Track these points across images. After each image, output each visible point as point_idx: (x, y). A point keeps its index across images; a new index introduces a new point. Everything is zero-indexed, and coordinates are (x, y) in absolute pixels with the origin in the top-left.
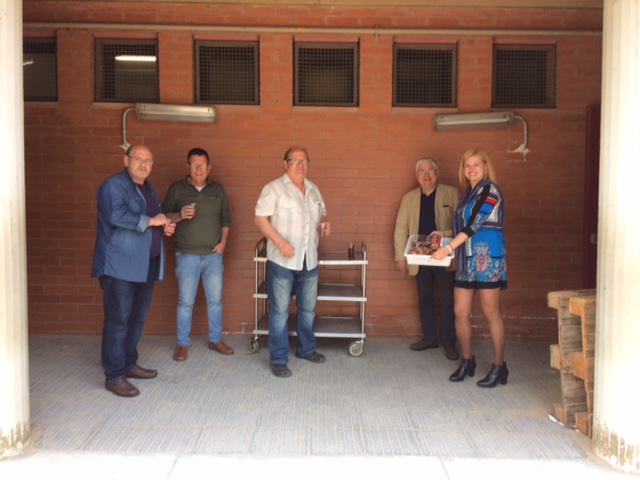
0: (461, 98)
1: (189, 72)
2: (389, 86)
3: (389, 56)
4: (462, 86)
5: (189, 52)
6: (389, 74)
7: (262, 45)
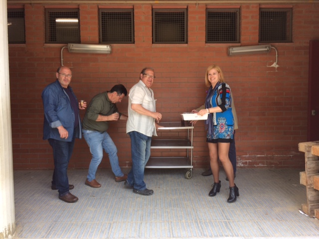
0: (242, 37)
1: (96, 26)
2: (204, 32)
3: (204, 15)
4: (243, 31)
5: (96, 15)
6: (204, 25)
7: (135, 10)
